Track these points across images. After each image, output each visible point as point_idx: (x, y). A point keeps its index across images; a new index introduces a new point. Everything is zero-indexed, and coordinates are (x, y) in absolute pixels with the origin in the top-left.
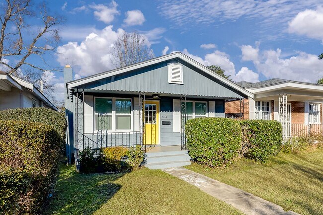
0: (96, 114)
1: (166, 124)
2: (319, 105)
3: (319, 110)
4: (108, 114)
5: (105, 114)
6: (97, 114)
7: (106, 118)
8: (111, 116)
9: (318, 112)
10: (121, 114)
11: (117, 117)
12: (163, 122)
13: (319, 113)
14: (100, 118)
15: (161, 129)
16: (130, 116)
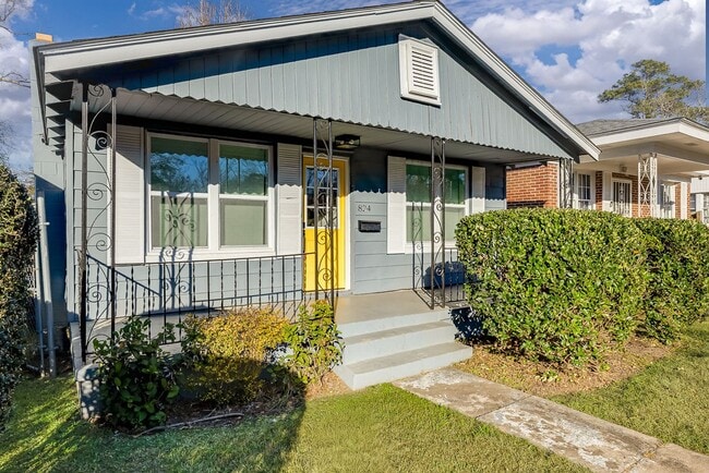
0: (151, 193)
1: (370, 227)
2: (673, 188)
3: (673, 199)
4: (196, 195)
5: (184, 195)
6: (159, 193)
7: (187, 206)
8: (204, 201)
9: (671, 203)
10: (235, 196)
11: (223, 203)
12: (360, 222)
13: (674, 206)
14: (167, 206)
15: (354, 243)
16: (264, 204)
